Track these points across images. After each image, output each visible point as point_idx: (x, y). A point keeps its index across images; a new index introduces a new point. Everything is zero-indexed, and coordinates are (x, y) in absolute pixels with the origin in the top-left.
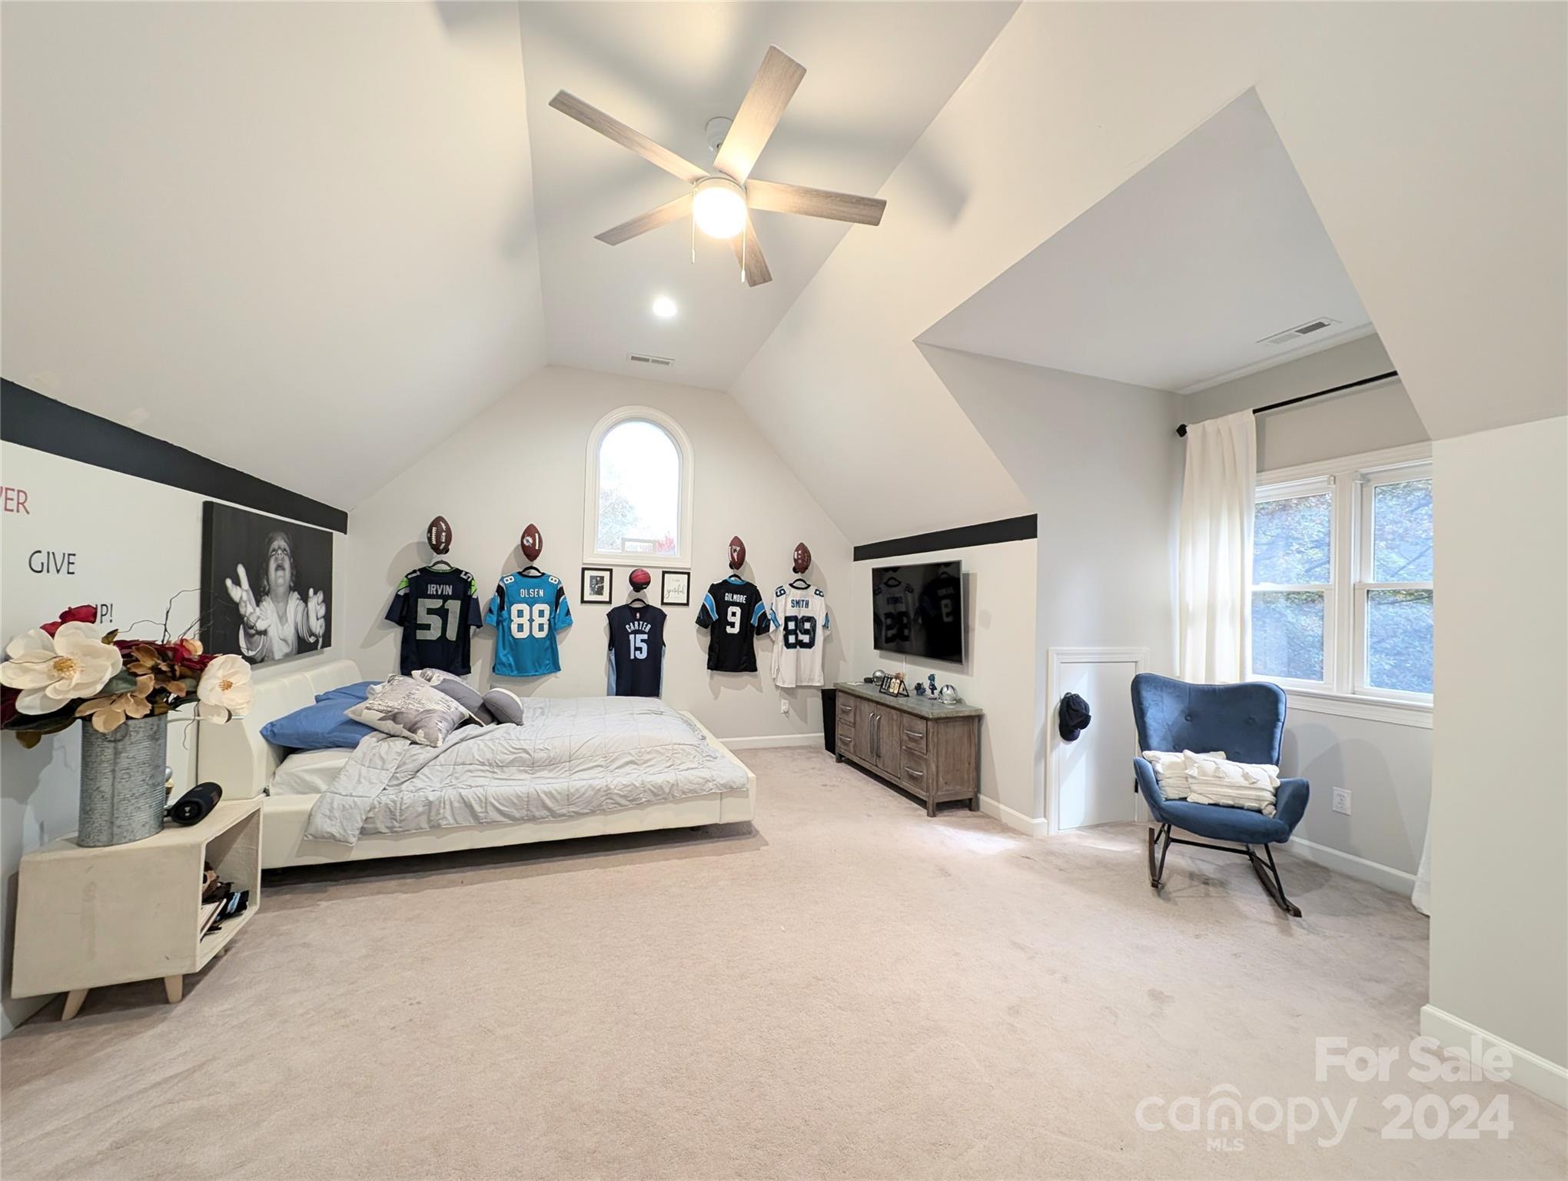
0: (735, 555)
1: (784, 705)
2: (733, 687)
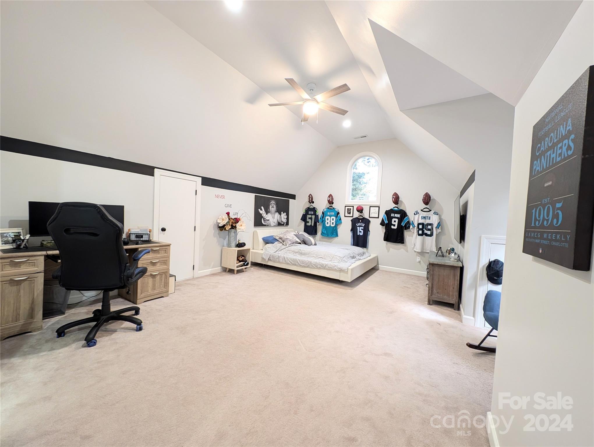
0: (393, 199)
1: (418, 259)
2: (394, 248)
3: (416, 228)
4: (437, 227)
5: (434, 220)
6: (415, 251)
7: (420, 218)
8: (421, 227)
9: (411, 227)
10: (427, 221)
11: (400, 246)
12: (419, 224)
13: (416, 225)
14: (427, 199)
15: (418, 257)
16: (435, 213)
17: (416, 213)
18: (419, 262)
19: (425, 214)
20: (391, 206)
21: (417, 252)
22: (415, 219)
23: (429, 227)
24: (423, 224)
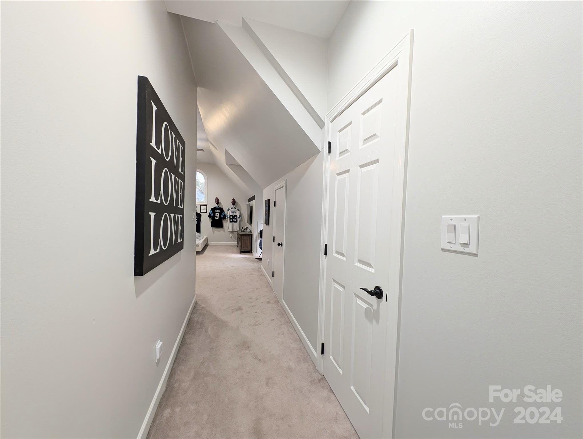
0: (216, 201)
1: (231, 235)
2: (218, 232)
3: (229, 218)
4: (239, 217)
5: (237, 213)
6: (229, 231)
7: (231, 212)
8: (231, 217)
9: (226, 218)
10: (235, 214)
11: (220, 229)
12: (230, 216)
13: (229, 216)
14: (234, 202)
15: (230, 235)
16: (238, 210)
17: (229, 210)
18: (231, 237)
19: (233, 210)
20: (215, 205)
21: (230, 232)
22: (228, 213)
23: (235, 217)
24: (232, 216)
